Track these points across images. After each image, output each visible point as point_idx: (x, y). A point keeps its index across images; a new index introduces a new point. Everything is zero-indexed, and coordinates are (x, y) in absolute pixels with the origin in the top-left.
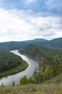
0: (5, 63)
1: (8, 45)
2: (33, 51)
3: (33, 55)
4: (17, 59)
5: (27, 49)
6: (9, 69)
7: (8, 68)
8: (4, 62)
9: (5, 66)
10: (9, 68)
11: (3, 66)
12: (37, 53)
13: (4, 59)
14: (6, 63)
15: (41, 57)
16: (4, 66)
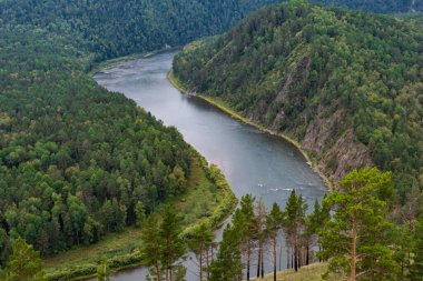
0: (65, 200)
1: (79, 15)
2: (290, 80)
3: (289, 114)
4: (151, 162)
5: (241, 52)
6: (96, 238)
7: (87, 227)
8: (58, 189)
9: (66, 218)
10: (95, 229)
11: (55, 219)
12: (316, 99)
13: (61, 164)
14: (71, 197)
15: (341, 140)
16: (61, 220)
